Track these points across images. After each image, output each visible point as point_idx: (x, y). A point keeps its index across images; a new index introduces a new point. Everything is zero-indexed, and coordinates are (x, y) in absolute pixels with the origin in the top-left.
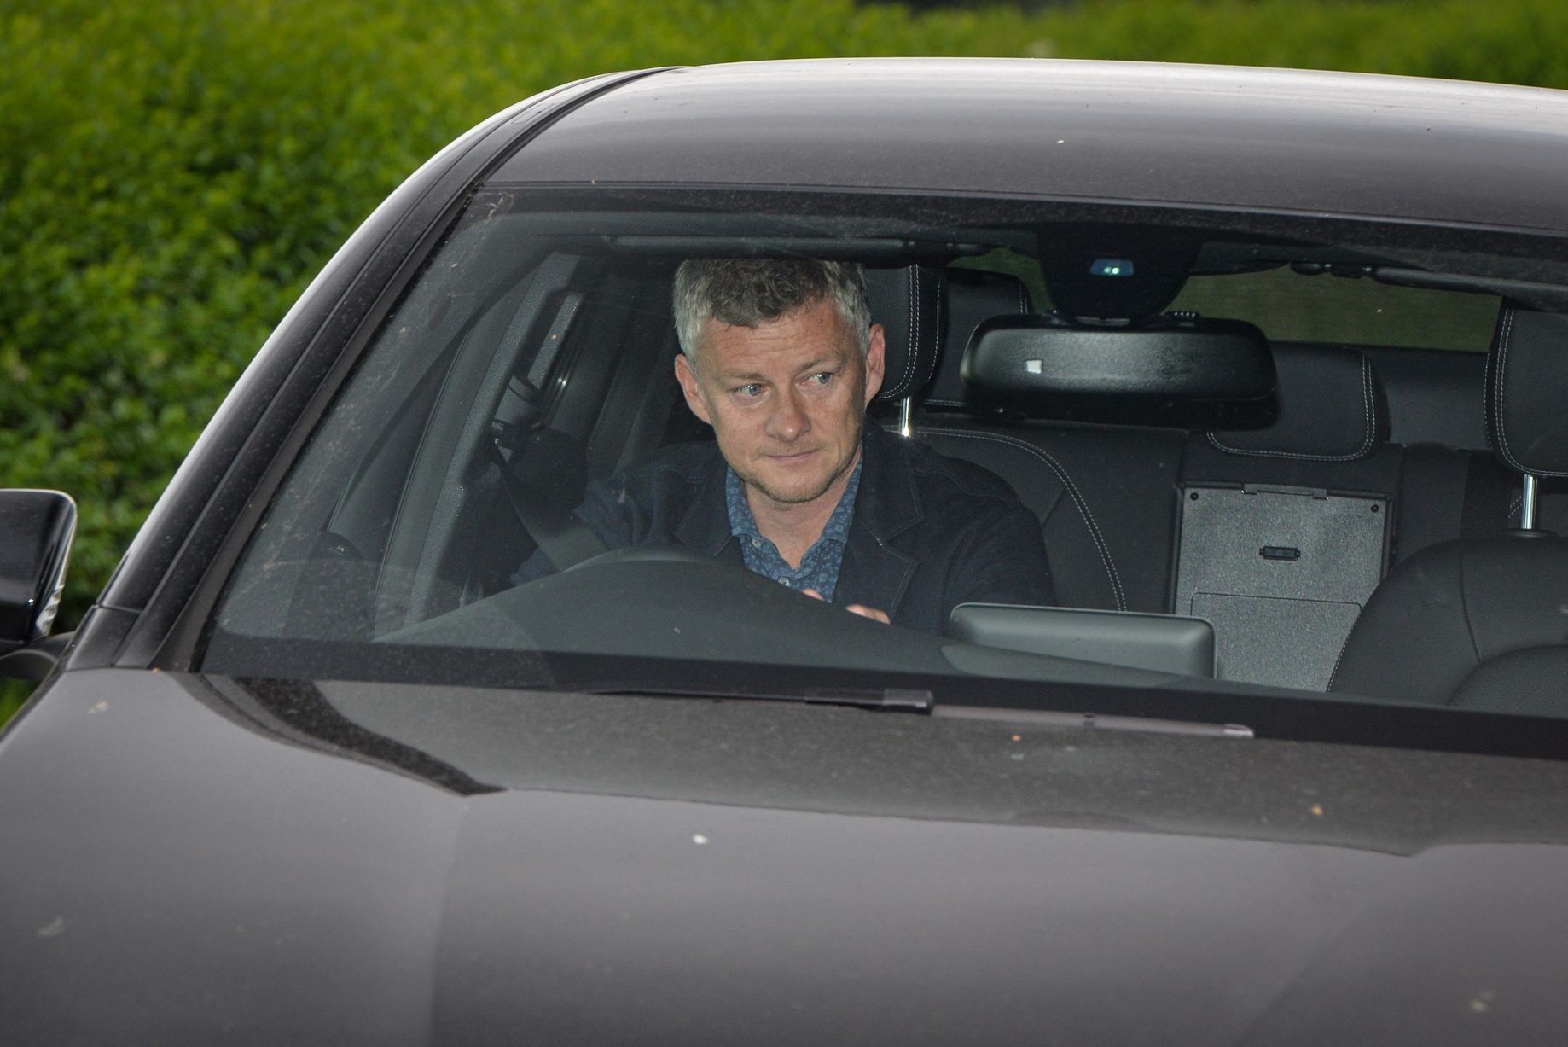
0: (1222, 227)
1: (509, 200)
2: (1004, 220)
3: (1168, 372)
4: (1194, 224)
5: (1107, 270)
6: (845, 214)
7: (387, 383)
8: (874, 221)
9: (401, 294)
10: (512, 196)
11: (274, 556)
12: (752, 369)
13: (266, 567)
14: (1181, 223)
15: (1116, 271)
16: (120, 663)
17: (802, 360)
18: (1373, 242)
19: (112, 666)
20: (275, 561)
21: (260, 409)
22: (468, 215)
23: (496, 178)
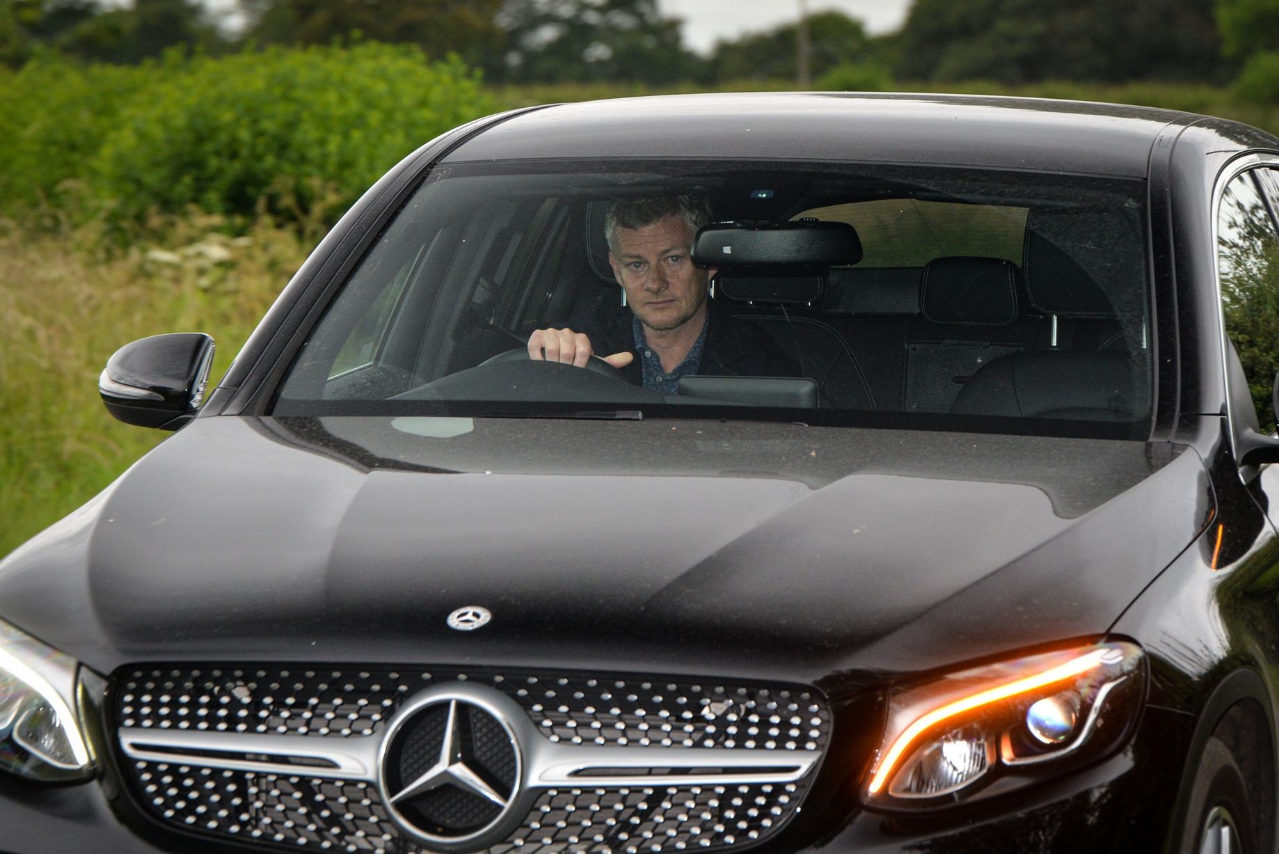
0: (824, 171)
1: (449, 171)
2: (708, 171)
3: (798, 251)
4: (810, 170)
5: (760, 195)
6: (624, 171)
7: (375, 269)
8: (639, 175)
9: (387, 222)
10: (450, 169)
11: (310, 359)
12: (636, 253)
13: (306, 364)
14: (802, 170)
15: (764, 196)
16: (223, 414)
17: (663, 248)
18: (904, 176)
19: (220, 415)
20: (311, 361)
21: (307, 284)
22: (427, 180)
23: (446, 160)
